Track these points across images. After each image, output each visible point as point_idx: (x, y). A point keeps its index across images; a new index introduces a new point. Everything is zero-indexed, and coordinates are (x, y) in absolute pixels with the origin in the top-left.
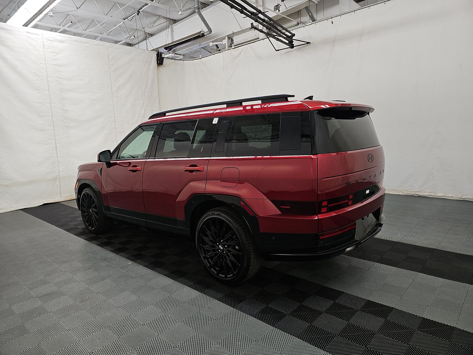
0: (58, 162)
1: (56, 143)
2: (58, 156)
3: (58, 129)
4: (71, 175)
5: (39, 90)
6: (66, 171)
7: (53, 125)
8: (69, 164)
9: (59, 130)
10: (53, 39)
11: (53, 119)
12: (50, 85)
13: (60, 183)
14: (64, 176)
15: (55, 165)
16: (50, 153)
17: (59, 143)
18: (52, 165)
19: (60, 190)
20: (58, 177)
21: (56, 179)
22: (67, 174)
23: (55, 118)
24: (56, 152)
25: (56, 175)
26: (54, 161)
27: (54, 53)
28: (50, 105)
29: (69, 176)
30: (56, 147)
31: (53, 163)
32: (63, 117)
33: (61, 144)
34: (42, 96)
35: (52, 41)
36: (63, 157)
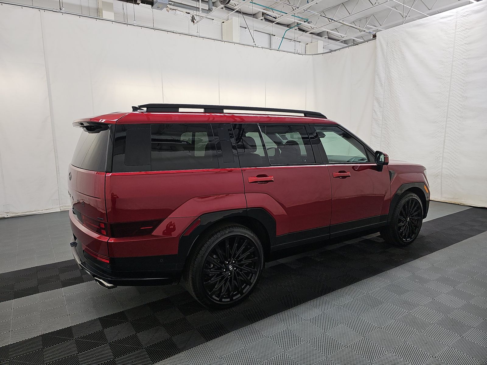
0: (443, 158)
1: (445, 137)
2: (444, 151)
3: (451, 120)
4: (455, 174)
5: (441, 79)
6: (450, 169)
7: (447, 116)
8: (455, 161)
9: (452, 122)
10: (467, 13)
11: (448, 110)
12: (453, 71)
13: (441, 181)
14: (447, 174)
15: (439, 161)
16: (437, 146)
17: (449, 136)
18: (436, 161)
19: (442, 188)
20: (440, 174)
21: (438, 175)
22: (450, 172)
23: (451, 108)
24: (443, 146)
25: (438, 171)
26: (439, 156)
27: (466, 30)
28: (448, 93)
29: (452, 176)
30: (444, 142)
31: (438, 158)
32: (461, 106)
33: (450, 137)
34: (443, 85)
35: (468, 16)
36: (449, 153)
